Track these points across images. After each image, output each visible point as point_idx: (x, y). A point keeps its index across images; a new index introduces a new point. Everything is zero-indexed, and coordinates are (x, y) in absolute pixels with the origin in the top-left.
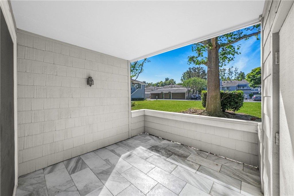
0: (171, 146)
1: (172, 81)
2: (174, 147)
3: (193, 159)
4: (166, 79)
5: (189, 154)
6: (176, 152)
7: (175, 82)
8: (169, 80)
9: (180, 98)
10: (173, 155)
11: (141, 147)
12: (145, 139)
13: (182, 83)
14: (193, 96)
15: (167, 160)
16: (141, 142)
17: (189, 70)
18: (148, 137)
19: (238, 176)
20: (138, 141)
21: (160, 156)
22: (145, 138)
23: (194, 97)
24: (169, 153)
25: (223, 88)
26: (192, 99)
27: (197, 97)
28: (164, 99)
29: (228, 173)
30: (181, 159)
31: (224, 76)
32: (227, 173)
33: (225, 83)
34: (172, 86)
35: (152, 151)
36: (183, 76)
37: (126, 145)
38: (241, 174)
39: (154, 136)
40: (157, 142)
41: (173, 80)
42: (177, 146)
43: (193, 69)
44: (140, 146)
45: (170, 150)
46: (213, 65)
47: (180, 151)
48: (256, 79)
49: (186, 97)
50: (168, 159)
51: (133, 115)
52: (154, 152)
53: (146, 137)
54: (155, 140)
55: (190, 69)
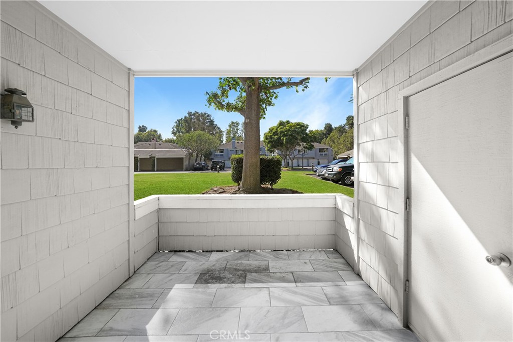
0: (231, 261)
1: (155, 133)
2: (237, 259)
3: (278, 267)
4: (140, 127)
5: (266, 263)
6: (248, 268)
7: (159, 137)
8: (147, 131)
9: (172, 168)
10: (248, 274)
11: (177, 286)
12: (172, 266)
13: (175, 138)
14: (197, 164)
15: (246, 287)
16: (168, 275)
17: (187, 116)
18: (175, 258)
19: (331, 267)
20: (160, 277)
21: (229, 285)
22: (171, 264)
23: (198, 166)
24: (238, 273)
25: (236, 151)
26: (195, 169)
27: (203, 166)
28: (140, 171)
29: (322, 267)
30: (264, 275)
31: (237, 133)
32: (321, 269)
33: (239, 144)
34: (155, 143)
35: (209, 283)
36: (177, 126)
37: (135, 298)
38: (331, 263)
39: (183, 251)
40: (202, 263)
41: (156, 131)
42: (241, 256)
43: (194, 114)
44: (175, 284)
45: (235, 267)
46: (253, 114)
47: (251, 262)
48: (273, 141)
49: (186, 166)
50: (247, 285)
51: (139, 214)
52: (213, 283)
53: (170, 260)
54: (194, 259)
55: (190, 114)
